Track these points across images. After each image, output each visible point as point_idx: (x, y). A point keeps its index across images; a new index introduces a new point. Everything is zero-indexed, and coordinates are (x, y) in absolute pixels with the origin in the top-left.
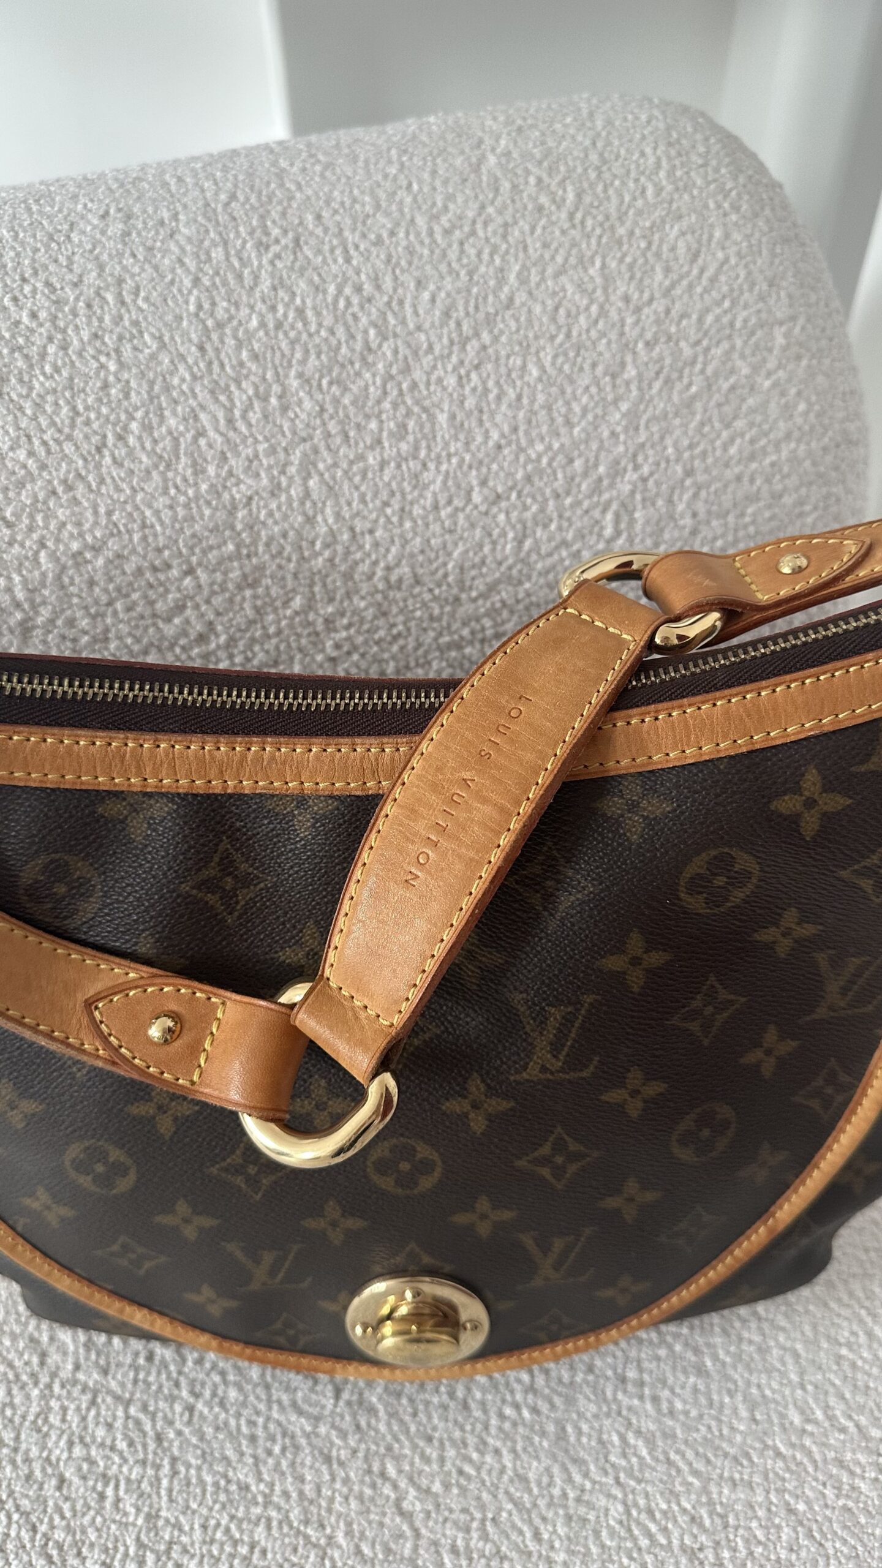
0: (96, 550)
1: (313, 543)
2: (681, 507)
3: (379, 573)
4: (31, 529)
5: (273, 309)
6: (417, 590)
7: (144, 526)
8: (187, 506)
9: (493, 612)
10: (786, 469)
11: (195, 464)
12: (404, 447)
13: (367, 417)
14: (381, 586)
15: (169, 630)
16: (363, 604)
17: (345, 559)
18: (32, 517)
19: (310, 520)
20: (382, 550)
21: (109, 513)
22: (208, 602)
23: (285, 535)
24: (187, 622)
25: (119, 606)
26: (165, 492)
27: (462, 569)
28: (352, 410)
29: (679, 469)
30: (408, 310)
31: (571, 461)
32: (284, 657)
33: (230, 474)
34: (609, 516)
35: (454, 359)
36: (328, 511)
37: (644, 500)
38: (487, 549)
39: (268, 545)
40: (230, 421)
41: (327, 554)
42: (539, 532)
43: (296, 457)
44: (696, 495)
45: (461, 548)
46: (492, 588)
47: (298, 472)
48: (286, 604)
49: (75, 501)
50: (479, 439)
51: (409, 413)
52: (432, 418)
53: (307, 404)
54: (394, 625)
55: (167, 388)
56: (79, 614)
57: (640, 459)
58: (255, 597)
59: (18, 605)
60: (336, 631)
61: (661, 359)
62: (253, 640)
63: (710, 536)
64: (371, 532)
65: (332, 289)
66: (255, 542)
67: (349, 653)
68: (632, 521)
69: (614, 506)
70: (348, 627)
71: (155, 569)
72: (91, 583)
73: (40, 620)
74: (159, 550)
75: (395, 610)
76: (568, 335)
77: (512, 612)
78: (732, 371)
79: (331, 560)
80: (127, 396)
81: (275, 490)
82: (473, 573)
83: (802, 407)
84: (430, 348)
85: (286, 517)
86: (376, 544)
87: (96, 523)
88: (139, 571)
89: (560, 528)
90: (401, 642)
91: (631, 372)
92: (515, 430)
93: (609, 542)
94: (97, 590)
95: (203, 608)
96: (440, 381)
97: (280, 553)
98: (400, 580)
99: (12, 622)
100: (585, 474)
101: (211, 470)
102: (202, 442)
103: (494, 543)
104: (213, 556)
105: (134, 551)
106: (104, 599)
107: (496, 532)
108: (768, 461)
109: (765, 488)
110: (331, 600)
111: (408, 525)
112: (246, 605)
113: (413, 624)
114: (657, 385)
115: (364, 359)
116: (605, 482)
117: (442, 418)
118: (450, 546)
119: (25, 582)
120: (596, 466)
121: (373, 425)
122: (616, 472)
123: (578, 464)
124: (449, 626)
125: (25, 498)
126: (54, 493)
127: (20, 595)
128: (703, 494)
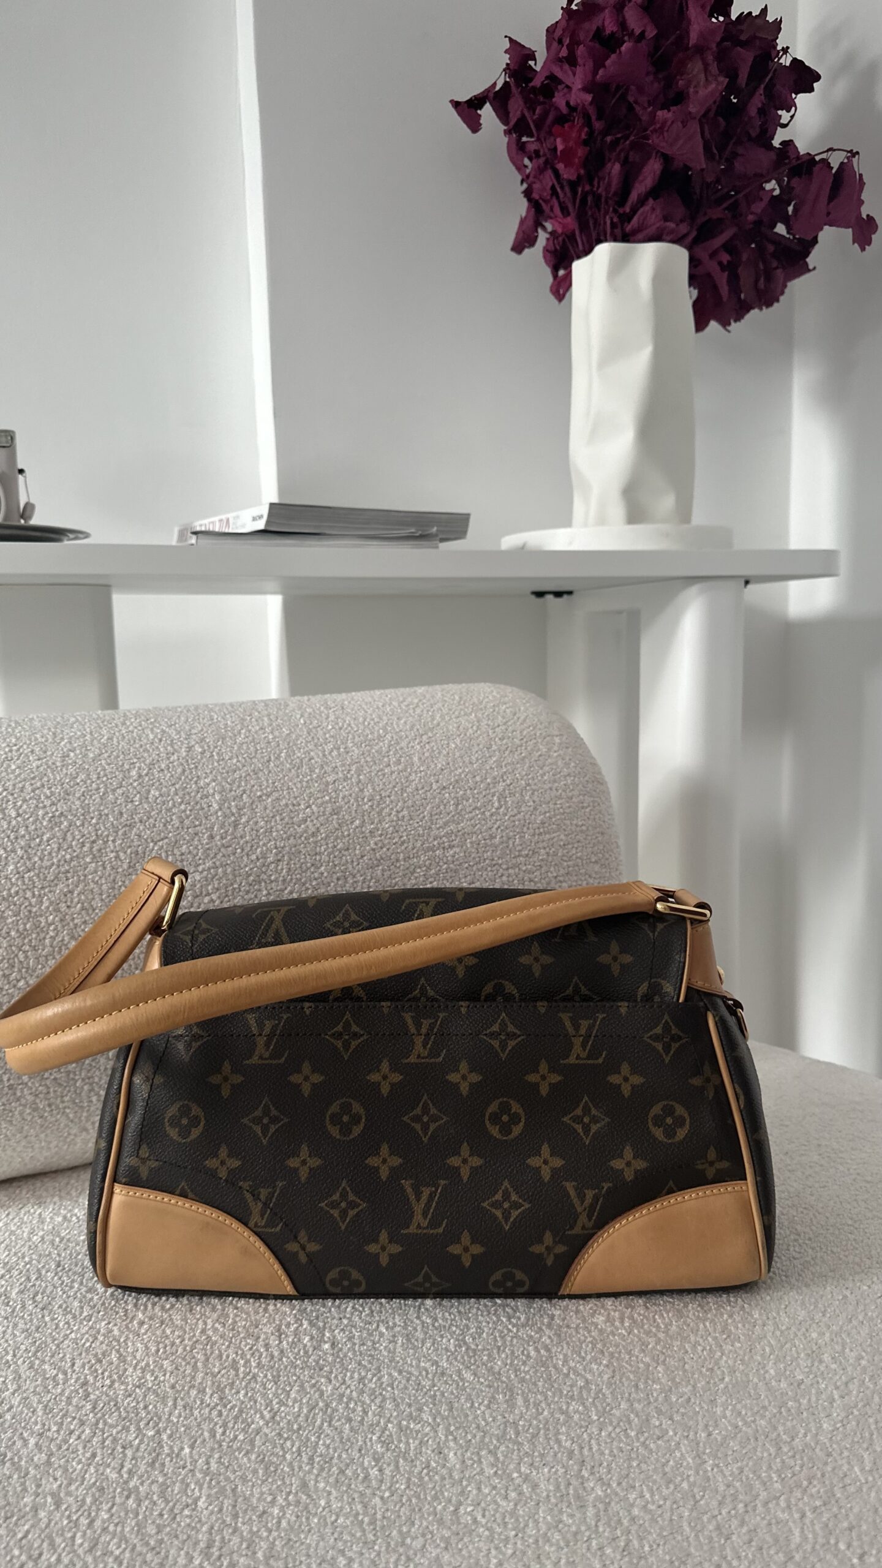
0: (268, 796)
1: (363, 799)
2: (527, 798)
3: (394, 813)
4: (239, 787)
5: (337, 724)
6: (411, 822)
7: (288, 789)
8: (307, 782)
9: (447, 835)
10: (571, 787)
11: (310, 768)
12: (400, 767)
13: (384, 757)
14: (395, 819)
15: (299, 830)
16: (387, 826)
17: (377, 807)
18: (240, 782)
19: (362, 790)
20: (394, 804)
21: (274, 783)
22: (317, 819)
23: (351, 795)
24: (307, 827)
25: (278, 818)
26: (298, 777)
27: (431, 815)
28: (376, 755)
29: (523, 782)
30: (395, 726)
31: (475, 777)
32: (351, 846)
33: (325, 773)
34: (495, 798)
35: (418, 740)
36: (369, 787)
37: (510, 793)
38: (442, 807)
39: (343, 798)
40: (324, 755)
41: (370, 804)
42: (465, 802)
43: (354, 768)
44: (533, 794)
45: (430, 806)
46: (446, 824)
47: (355, 772)
48: (352, 823)
49: (258, 778)
50: (433, 766)
51: (401, 757)
52: (411, 758)
53: (356, 751)
54: (401, 837)
55: (296, 745)
56: (260, 820)
57: (505, 778)
58: (338, 819)
59: (233, 814)
60: (375, 837)
61: (506, 744)
62: (337, 838)
63: (543, 811)
64: (389, 796)
65: (361, 720)
66: (337, 797)
67: (382, 848)
68: (506, 802)
69: (497, 794)
70: (381, 835)
71: (294, 805)
72: (266, 808)
73: (243, 820)
74: (295, 798)
75: (402, 829)
76: (465, 735)
77: (456, 836)
78: (539, 750)
79: (372, 806)
80: (278, 745)
81: (346, 779)
82: (437, 817)
83: (573, 764)
84: (407, 737)
85: (351, 789)
86: (392, 802)
87: (268, 786)
88: (287, 805)
89: (474, 801)
90: (406, 845)
91: (494, 747)
92: (448, 764)
93: (497, 809)
94: (268, 811)
95: (315, 821)
96: (413, 747)
97: (349, 802)
98: (403, 817)
99: (230, 821)
100: (482, 782)
101: (317, 771)
102: (313, 761)
103: (445, 805)
104: (319, 801)
105: (284, 797)
106: (271, 815)
107: (445, 801)
108: (562, 783)
109: (563, 794)
110: (372, 823)
111: (405, 795)
112: (334, 822)
113: (411, 837)
114: (507, 752)
115: (379, 740)
116: (491, 786)
117: (416, 759)
118: (425, 805)
119: (236, 806)
120: (486, 779)
121: (386, 759)
122: (495, 782)
123: (478, 778)
124: (427, 840)
125: (237, 775)
126: (249, 774)
127: (234, 811)
128: (536, 793)
